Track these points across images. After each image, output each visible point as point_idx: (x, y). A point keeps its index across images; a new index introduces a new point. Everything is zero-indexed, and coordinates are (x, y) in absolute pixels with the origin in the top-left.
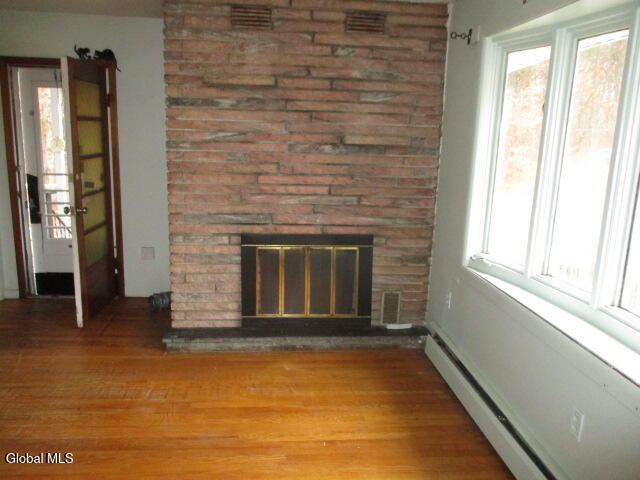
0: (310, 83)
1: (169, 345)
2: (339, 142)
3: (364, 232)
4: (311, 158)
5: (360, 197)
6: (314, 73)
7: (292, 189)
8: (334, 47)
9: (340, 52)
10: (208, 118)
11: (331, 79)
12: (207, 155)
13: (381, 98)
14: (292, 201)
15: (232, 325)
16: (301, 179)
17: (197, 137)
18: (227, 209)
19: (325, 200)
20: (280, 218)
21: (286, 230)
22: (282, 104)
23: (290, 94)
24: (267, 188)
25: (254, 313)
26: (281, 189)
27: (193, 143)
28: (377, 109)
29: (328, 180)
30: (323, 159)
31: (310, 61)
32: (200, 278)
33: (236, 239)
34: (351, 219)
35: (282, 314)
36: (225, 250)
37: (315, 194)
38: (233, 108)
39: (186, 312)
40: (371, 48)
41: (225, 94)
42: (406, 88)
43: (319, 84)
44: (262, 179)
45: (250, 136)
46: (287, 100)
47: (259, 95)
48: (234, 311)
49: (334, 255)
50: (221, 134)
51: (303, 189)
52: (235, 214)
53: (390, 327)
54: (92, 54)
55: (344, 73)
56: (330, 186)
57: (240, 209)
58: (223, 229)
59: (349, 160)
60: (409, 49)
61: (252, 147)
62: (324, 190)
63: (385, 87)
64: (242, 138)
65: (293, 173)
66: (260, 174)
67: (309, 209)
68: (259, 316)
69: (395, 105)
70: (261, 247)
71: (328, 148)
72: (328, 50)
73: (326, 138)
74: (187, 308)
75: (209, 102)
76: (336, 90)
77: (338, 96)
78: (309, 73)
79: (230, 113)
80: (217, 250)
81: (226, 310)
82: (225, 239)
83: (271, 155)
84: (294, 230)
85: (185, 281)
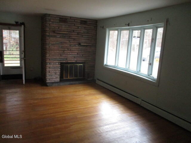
0: (74, 33)
2: (79, 44)
3: (83, 61)
4: (74, 47)
5: (83, 55)
6: (75, 31)
7: (71, 53)
8: (78, 27)
9: (79, 28)
10: (54, 39)
11: (78, 33)
12: (54, 47)
13: (86, 37)
14: (71, 56)
15: (59, 81)
16: (72, 51)
17: (52, 43)
18: (58, 57)
19: (76, 56)
20: (69, 59)
21: (69, 61)
22: (68, 37)
23: (70, 35)
24: (66, 53)
26: (68, 54)
28: (86, 38)
29: (77, 52)
30: (76, 48)
31: (74, 29)
32: (52, 72)
33: (59, 64)
34: (81, 59)
35: (69, 78)
36: (57, 66)
37: (75, 54)
38: (60, 38)
39: (49, 79)
40: (85, 27)
41: (58, 35)
42: (91, 35)
43: (75, 33)
44: (65, 51)
45: (63, 43)
46: (70, 36)
47: (64, 35)
49: (78, 66)
50: (57, 43)
51: (73, 53)
52: (59, 58)
53: (88, 79)
54: (19, 23)
55: (80, 32)
56: (77, 53)
57: (60, 57)
58: (57, 61)
59: (81, 48)
60: (91, 28)
61: (63, 45)
62: (76, 54)
63: (87, 34)
64: (61, 43)
65: (71, 50)
66: (64, 51)
67: (73, 57)
68: (64, 79)
69: (88, 38)
70: (65, 65)
71: (77, 46)
72: (77, 27)
73: (76, 44)
74: (49, 78)
75: (55, 36)
76: (79, 35)
78: (74, 31)
79: (59, 38)
80: (56, 66)
81: (58, 78)
82: (58, 64)
83: (67, 47)
84: (71, 61)
85: (49, 72)
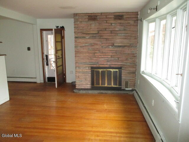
0: (106, 32)
1: (75, 92)
2: (113, 45)
3: (119, 66)
4: (106, 49)
5: (118, 58)
6: (107, 30)
7: (102, 56)
8: (111, 24)
9: (113, 24)
10: (83, 41)
11: (111, 31)
12: (84, 49)
13: (123, 35)
14: (103, 59)
15: (89, 88)
16: (104, 54)
17: (81, 45)
18: (88, 61)
19: (110, 59)
20: (100, 63)
21: (101, 66)
22: (100, 37)
23: (101, 35)
24: (97, 56)
25: (94, 85)
26: (100, 57)
27: (80, 47)
28: (122, 37)
29: (111, 54)
30: (109, 49)
31: (106, 27)
32: (82, 77)
33: (90, 68)
34: (116, 63)
35: (100, 85)
36: (87, 70)
37: (108, 58)
38: (89, 38)
39: (79, 85)
40: (120, 23)
41: (87, 35)
42: (129, 32)
43: (108, 32)
44: (95, 54)
45: (93, 45)
46: (101, 36)
47: (95, 35)
48: (89, 85)
49: (112, 72)
50: (86, 44)
51: (105, 56)
52: (89, 62)
53: (126, 89)
54: (59, 27)
55: (114, 29)
56: (111, 55)
58: (87, 66)
59: (116, 49)
60: (129, 23)
61: (93, 47)
62: (110, 56)
63: (124, 32)
64: (91, 45)
65: (102, 53)
66: (95, 53)
67: (106, 61)
68: (95, 86)
69: (126, 36)
70: (95, 70)
71: (111, 47)
72: (110, 24)
73: (110, 44)
74: (79, 84)
75: (84, 37)
76: (112, 33)
77: (113, 35)
78: (106, 30)
79: (88, 39)
80: (86, 71)
81: (88, 84)
82: (87, 68)
83: (98, 49)
84: (103, 66)
85: (79, 78)
